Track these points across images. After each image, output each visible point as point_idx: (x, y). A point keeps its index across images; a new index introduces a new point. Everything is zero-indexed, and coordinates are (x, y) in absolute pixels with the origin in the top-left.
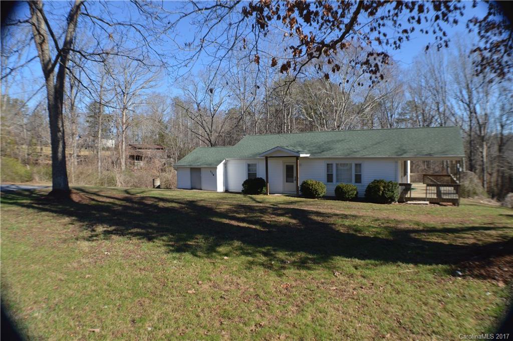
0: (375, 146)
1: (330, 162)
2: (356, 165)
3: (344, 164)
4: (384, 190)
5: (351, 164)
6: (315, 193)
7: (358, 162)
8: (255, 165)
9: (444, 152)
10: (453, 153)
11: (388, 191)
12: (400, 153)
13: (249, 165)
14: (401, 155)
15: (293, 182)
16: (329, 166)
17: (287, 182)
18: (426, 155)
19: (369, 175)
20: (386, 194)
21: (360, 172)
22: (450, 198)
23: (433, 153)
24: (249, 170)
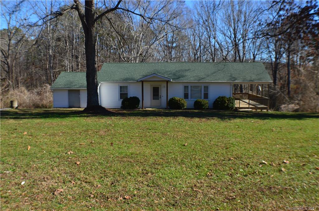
0: (214, 74)
1: (186, 85)
2: (205, 87)
3: (196, 86)
4: (228, 103)
5: (201, 86)
6: (182, 106)
7: (206, 85)
8: (127, 87)
9: (259, 79)
10: (264, 80)
11: (230, 103)
12: (233, 80)
13: (121, 87)
14: (234, 81)
15: (158, 99)
16: (186, 88)
17: (153, 99)
18: (249, 81)
19: (214, 93)
20: (229, 105)
21: (208, 92)
22: (261, 107)
23: (254, 80)
24: (121, 91)
